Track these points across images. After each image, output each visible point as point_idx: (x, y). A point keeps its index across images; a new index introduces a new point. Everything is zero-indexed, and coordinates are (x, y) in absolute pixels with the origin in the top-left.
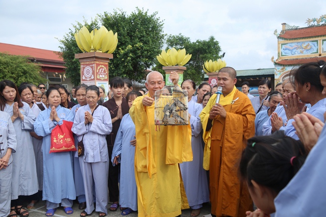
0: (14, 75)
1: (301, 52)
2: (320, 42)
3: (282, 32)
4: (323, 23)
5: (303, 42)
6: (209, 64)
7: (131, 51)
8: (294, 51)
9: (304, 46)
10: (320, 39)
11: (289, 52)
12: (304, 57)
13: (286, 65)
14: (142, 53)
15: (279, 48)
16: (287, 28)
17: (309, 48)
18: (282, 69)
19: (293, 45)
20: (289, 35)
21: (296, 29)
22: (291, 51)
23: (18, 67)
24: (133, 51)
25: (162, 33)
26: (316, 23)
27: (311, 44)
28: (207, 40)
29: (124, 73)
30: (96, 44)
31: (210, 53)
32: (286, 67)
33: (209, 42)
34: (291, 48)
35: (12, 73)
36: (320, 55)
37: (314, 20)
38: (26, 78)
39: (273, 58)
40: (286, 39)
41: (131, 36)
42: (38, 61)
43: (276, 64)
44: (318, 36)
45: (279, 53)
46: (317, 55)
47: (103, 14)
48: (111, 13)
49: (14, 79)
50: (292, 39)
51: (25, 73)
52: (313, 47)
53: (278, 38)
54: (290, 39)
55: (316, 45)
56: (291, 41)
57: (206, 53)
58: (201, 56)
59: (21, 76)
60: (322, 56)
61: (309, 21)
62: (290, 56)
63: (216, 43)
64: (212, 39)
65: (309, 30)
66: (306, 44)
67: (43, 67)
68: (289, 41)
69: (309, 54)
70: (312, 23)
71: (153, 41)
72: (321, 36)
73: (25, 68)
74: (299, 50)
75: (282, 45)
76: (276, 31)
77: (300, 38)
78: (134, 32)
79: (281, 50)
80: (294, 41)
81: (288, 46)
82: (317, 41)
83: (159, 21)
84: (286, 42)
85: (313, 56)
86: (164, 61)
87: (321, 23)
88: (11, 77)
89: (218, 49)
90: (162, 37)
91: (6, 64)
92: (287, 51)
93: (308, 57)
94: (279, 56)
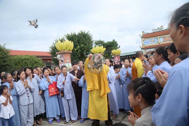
0: (31, 64)
1: (152, 43)
2: (159, 38)
3: (143, 35)
4: (159, 30)
5: (152, 39)
6: (113, 51)
7: (80, 49)
8: (149, 43)
9: (152, 40)
10: (158, 37)
11: (147, 43)
12: (153, 45)
13: (146, 49)
14: (84, 49)
15: (142, 42)
16: (144, 33)
17: (154, 41)
18: (145, 51)
19: (148, 40)
20: (146, 36)
21: (148, 34)
22: (148, 43)
23: (33, 60)
24: (81, 49)
25: (92, 40)
26: (156, 31)
27: (155, 39)
28: (112, 41)
29: (77, 58)
30: (64, 47)
31: (114, 46)
32: (146, 50)
33: (113, 42)
35: (31, 63)
36: (159, 44)
37: (155, 30)
38: (36, 64)
39: (140, 46)
41: (79, 43)
42: (41, 57)
43: (142, 49)
44: (157, 36)
46: (158, 44)
47: (67, 34)
48: (70, 34)
49: (32, 65)
50: (147, 38)
51: (36, 62)
52: (156, 40)
53: (141, 38)
54: (146, 38)
55: (157, 40)
56: (147, 39)
57: (112, 47)
58: (110, 48)
59: (34, 64)
60: (160, 44)
61: (153, 30)
62: (147, 45)
63: (116, 42)
64: (114, 40)
65: (153, 34)
66: (153, 39)
67: (43, 59)
69: (155, 44)
70: (154, 31)
71: (88, 44)
72: (159, 36)
73: (36, 60)
74: (151, 42)
75: (143, 40)
76: (140, 35)
77: (150, 37)
78: (80, 41)
79: (143, 43)
80: (148, 39)
81: (146, 41)
82: (157, 38)
83: (90, 35)
84: (145, 39)
85: (157, 44)
86: (94, 52)
87: (158, 31)
88: (30, 65)
89: (117, 45)
90: (93, 41)
91: (28, 59)
92: (146, 43)
93: (155, 45)
94: (143, 45)
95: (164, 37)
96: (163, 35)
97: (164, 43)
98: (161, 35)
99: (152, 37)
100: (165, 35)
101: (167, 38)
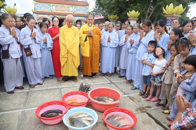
1: (44, 9)
2: (51, 6)
8: (41, 8)
9: (45, 6)
10: (51, 4)
12: (46, 11)
13: (38, 14)
15: (34, 5)
17: (47, 7)
18: (37, 15)
19: (41, 5)
22: (40, 7)
27: (48, 5)
32: (38, 15)
34: (39, 6)
39: (32, 10)
40: (37, 2)
43: (34, 12)
44: (51, 3)
45: (34, 8)
50: (40, 2)
52: (49, 7)
54: (39, 2)
56: (40, 3)
60: (52, 12)
62: (39, 10)
66: (46, 6)
68: (38, 3)
72: (52, 3)
74: (43, 8)
75: (36, 4)
77: (44, 3)
79: (35, 7)
80: (41, 3)
81: (38, 5)
82: (50, 5)
84: (37, 3)
85: (49, 11)
92: (38, 7)
93: (47, 12)
94: (35, 9)
95: (56, 6)
96: (56, 4)
97: (56, 12)
98: (54, 3)
99: (45, 3)
100: (58, 4)
101: (59, 8)
